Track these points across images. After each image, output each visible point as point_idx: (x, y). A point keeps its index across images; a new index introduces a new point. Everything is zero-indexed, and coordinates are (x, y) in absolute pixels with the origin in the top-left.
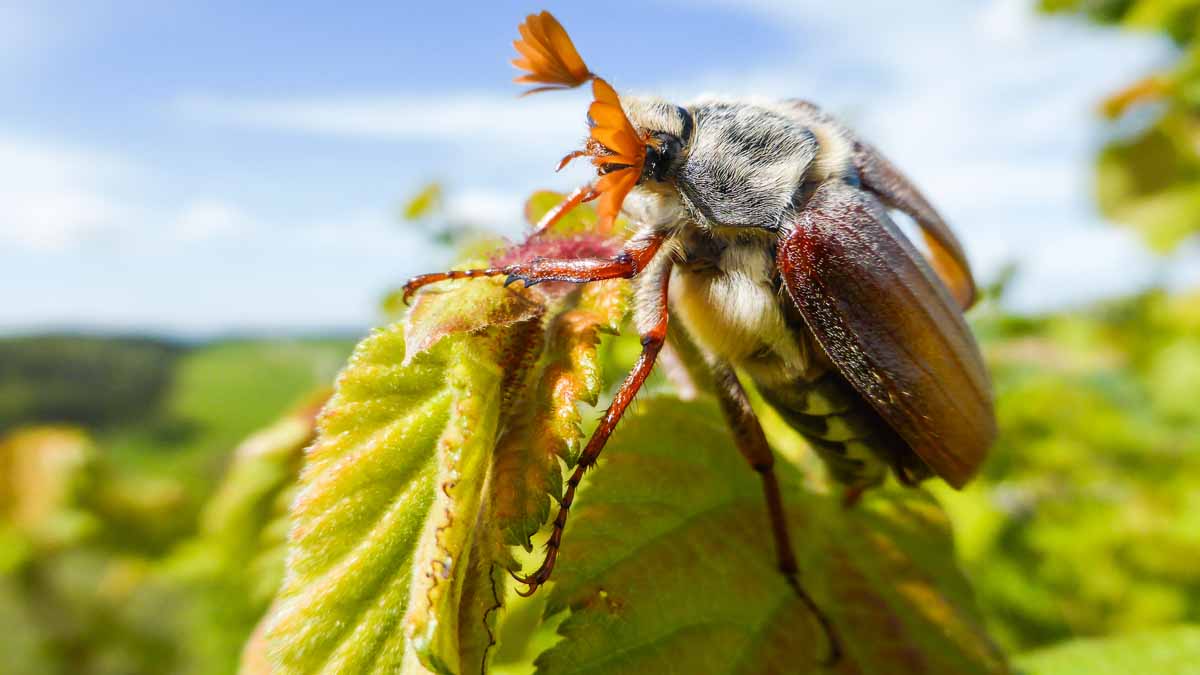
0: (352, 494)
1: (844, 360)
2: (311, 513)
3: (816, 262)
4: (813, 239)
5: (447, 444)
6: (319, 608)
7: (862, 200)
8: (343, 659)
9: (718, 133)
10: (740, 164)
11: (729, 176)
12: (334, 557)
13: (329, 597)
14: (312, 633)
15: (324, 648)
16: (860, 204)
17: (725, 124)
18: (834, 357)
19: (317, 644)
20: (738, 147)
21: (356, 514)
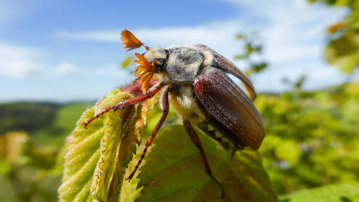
0: (81, 153)
1: (216, 115)
2: (70, 159)
3: (204, 88)
4: (203, 82)
5: (103, 140)
6: (72, 184)
7: (217, 71)
8: (79, 198)
9: (176, 57)
10: (182, 65)
11: (179, 68)
12: (77, 170)
13: (75, 181)
14: (70, 191)
15: (73, 195)
16: (216, 72)
17: (178, 54)
18: (213, 114)
19: (72, 193)
20: (181, 60)
21: (82, 159)
